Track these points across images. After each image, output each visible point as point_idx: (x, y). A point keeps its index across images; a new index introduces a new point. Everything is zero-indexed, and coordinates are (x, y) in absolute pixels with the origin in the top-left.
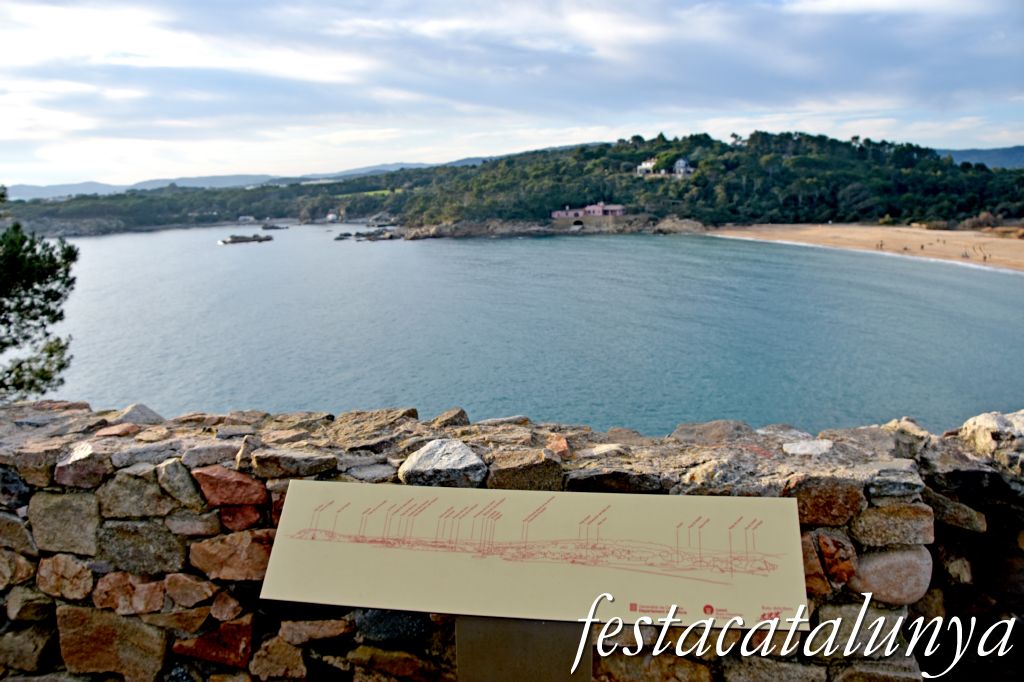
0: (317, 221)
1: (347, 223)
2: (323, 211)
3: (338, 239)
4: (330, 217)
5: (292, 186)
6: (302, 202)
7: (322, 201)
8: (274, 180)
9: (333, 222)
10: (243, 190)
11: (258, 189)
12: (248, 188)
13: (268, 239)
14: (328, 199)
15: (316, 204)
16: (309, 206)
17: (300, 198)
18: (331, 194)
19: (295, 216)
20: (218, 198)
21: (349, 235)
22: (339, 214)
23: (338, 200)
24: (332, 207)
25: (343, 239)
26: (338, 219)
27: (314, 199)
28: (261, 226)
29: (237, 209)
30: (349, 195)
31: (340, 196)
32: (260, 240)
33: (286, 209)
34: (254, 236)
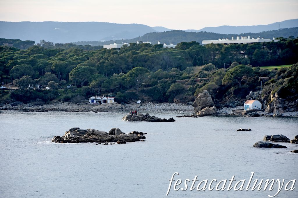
0: (224, 110)
1: (279, 116)
2: (236, 92)
3: (261, 146)
4: (250, 104)
5: (184, 45)
6: (202, 75)
7: (237, 77)
8: (155, 35)
9: (253, 114)
10: (100, 49)
11: (125, 49)
12: (108, 47)
13: (138, 137)
14: (248, 72)
15: (225, 82)
16: (213, 83)
17: (198, 69)
18: (254, 64)
19: (184, 101)
20: (54, 61)
21: (285, 140)
22: (265, 101)
23: (266, 74)
24: (254, 87)
25: (270, 146)
26: (263, 109)
27: (223, 70)
28: (126, 115)
29: (86, 84)
30: (288, 67)
31: (271, 69)
32: (123, 140)
33: (172, 87)
34: (113, 132)
